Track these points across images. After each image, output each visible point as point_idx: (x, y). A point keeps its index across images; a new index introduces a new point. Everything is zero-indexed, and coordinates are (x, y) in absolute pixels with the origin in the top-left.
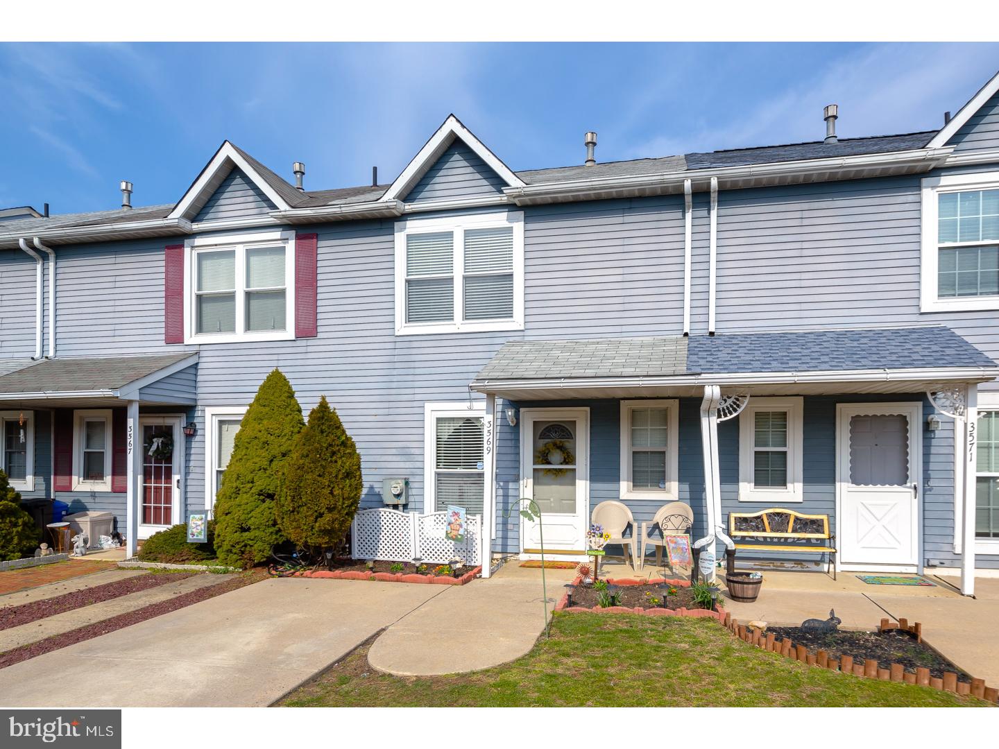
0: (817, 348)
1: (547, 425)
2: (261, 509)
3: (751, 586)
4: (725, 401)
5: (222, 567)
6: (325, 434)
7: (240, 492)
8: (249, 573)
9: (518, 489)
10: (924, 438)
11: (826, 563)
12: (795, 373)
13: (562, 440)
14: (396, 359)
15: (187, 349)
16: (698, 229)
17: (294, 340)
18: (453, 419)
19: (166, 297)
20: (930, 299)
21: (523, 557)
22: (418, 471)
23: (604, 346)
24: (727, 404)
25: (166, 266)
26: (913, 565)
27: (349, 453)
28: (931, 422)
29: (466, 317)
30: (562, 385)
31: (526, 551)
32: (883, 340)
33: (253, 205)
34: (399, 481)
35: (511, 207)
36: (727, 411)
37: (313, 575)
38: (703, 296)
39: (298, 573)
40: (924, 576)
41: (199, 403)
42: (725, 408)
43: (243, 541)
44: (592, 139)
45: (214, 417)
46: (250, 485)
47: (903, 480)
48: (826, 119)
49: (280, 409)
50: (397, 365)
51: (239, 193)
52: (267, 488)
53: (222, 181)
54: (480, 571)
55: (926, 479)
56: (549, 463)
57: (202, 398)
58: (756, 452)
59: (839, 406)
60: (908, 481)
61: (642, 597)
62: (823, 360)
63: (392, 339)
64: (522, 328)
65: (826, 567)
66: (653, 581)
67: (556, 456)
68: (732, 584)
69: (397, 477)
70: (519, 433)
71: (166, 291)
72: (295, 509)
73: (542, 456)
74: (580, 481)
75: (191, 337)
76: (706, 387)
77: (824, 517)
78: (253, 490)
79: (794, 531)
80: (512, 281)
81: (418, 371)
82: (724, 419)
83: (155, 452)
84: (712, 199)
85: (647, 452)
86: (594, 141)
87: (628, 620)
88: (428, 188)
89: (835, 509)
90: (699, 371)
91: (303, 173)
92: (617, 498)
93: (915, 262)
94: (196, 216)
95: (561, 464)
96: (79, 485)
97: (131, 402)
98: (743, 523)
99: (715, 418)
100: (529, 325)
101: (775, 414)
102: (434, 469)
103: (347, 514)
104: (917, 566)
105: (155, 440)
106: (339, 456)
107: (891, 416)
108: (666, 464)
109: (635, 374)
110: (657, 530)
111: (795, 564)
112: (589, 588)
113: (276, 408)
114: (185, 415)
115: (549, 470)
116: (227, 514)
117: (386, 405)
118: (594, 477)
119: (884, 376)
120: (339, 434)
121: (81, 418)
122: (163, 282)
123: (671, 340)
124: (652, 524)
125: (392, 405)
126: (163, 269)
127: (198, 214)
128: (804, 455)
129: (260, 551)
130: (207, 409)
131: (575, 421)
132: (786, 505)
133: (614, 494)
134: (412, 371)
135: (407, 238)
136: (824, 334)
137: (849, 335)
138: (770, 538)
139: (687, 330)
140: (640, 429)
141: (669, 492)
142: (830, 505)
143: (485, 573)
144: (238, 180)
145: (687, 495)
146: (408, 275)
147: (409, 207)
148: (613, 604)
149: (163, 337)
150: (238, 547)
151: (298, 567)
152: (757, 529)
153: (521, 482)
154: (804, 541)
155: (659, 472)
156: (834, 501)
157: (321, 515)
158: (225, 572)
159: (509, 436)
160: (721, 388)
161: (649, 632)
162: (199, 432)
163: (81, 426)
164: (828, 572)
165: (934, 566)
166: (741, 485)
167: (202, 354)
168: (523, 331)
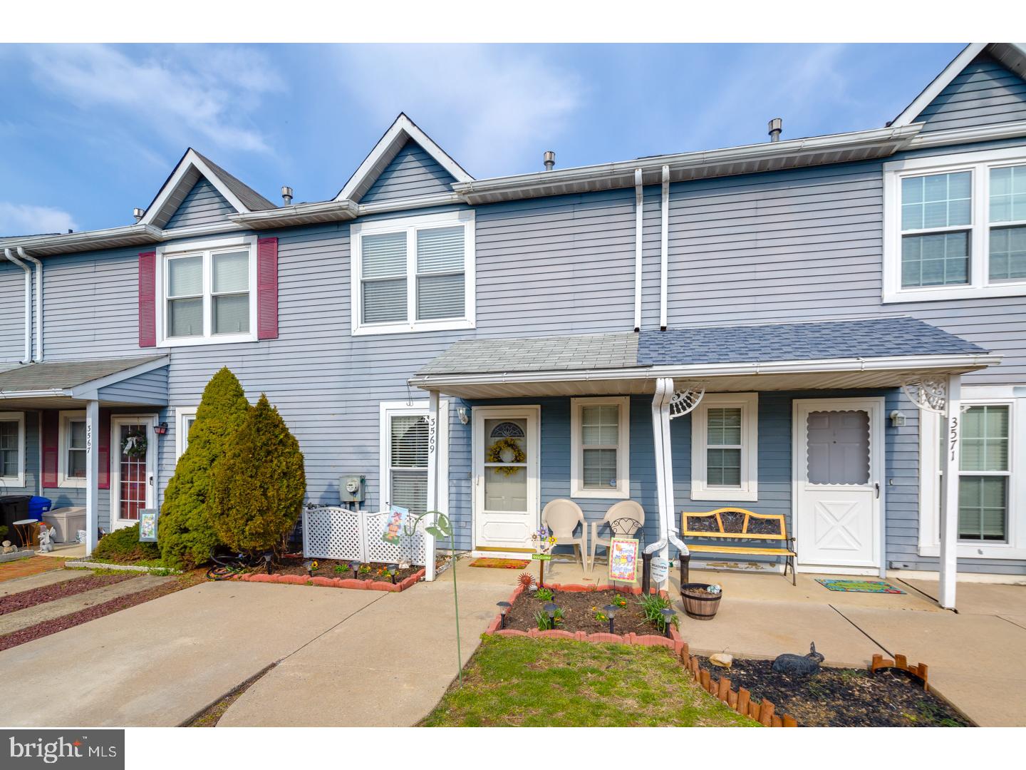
0: (776, 340)
1: (499, 423)
2: (199, 510)
3: (709, 602)
4: (679, 396)
5: (163, 569)
6: (261, 433)
7: (180, 492)
8: (188, 575)
9: (470, 487)
10: (886, 435)
11: (783, 564)
12: (756, 364)
13: (513, 438)
14: (353, 359)
15: (160, 352)
16: (649, 223)
17: (257, 342)
18: (409, 418)
19: (140, 303)
20: (893, 290)
21: (476, 554)
22: (374, 469)
23: (553, 343)
24: (681, 399)
25: (140, 273)
26: (875, 568)
27: (289, 453)
28: (895, 418)
29: (419, 317)
30: (503, 379)
31: (479, 549)
32: (847, 331)
33: (218, 212)
34: (355, 479)
35: (462, 206)
36: (680, 407)
37: (251, 579)
38: (655, 291)
39: (236, 576)
40: (886, 578)
41: (171, 403)
42: (679, 403)
43: (182, 543)
44: (551, 158)
45: (184, 417)
46: (190, 485)
47: (865, 478)
48: (770, 133)
49: (224, 408)
50: (354, 365)
51: (206, 201)
52: (206, 488)
53: (190, 189)
54: (424, 574)
55: (889, 478)
56: (501, 461)
57: (174, 399)
58: (708, 450)
59: (795, 402)
60: (869, 480)
61: (588, 610)
62: (785, 350)
63: (349, 339)
64: (474, 327)
65: (781, 568)
66: (601, 587)
67: (508, 455)
68: (687, 599)
69: (353, 474)
70: (471, 430)
71: (140, 296)
72: (224, 511)
73: (493, 454)
74: (531, 479)
75: (163, 340)
76: (659, 380)
77: (781, 518)
78: (192, 491)
79: (749, 531)
80: (464, 280)
81: (373, 371)
82: (676, 415)
83: (130, 450)
84: (663, 190)
85: (597, 450)
86: (552, 160)
87: (566, 651)
88: (382, 190)
89: (791, 509)
90: (649, 362)
91: (291, 197)
92: (568, 497)
93: (877, 251)
94: (167, 225)
95: (513, 462)
96: (65, 481)
97: (89, 401)
98: (695, 522)
99: (668, 413)
100: (481, 324)
101: (728, 410)
102: (389, 467)
103: (285, 515)
104: (879, 568)
105: (129, 439)
106: (276, 455)
107: (852, 412)
108: (617, 462)
109: (582, 367)
110: (608, 528)
111: (749, 564)
112: (533, 597)
113: (220, 407)
114: (157, 415)
115: (501, 468)
116: (167, 514)
117: (343, 404)
118: (545, 475)
119: (859, 365)
120: (277, 432)
121: (66, 418)
122: (137, 288)
123: (622, 336)
124: (602, 522)
125: (349, 404)
126: (137, 276)
127: (169, 222)
128: (758, 452)
129: (199, 553)
130: (177, 409)
131: (526, 419)
132: (740, 505)
133: (565, 492)
134: (367, 371)
135: (363, 240)
136: (781, 327)
137: (807, 327)
138: (724, 538)
139: (638, 324)
140: (591, 427)
141: (620, 490)
142: (787, 504)
143: (429, 575)
144: (205, 189)
145: (639, 493)
146: (363, 277)
147: (364, 209)
148: (553, 627)
149: (137, 341)
150: (176, 548)
151: (237, 570)
152: (710, 529)
153: (473, 480)
154: (759, 541)
155: (610, 469)
156: (791, 501)
157: (251, 518)
158: (166, 574)
159: (461, 434)
160: (674, 381)
161: (589, 675)
162: (171, 431)
163: (65, 425)
164: (785, 574)
165: (897, 569)
166: (694, 483)
167: (173, 356)
168: (474, 329)
